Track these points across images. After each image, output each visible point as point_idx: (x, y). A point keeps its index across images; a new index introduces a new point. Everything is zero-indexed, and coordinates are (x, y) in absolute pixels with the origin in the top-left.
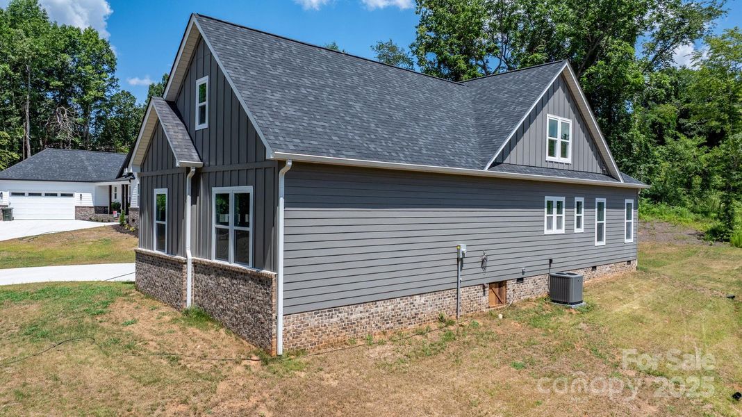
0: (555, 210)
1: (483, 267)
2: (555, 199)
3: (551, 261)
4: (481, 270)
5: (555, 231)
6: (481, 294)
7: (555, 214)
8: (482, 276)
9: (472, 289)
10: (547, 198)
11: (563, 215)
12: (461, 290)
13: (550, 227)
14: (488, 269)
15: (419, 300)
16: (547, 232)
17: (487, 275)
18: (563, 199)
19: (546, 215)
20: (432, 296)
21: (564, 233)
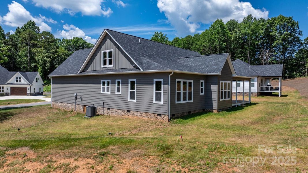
0: (106, 85)
1: (82, 100)
2: (106, 81)
3: (104, 103)
4: (81, 101)
5: (106, 92)
6: (81, 107)
7: (106, 86)
8: (81, 102)
9: (79, 106)
10: (102, 81)
11: (110, 87)
12: (77, 105)
13: (104, 91)
14: (83, 101)
15: (69, 105)
16: (102, 92)
17: (83, 103)
18: (110, 81)
19: (102, 87)
20: (71, 105)
21: (110, 93)
